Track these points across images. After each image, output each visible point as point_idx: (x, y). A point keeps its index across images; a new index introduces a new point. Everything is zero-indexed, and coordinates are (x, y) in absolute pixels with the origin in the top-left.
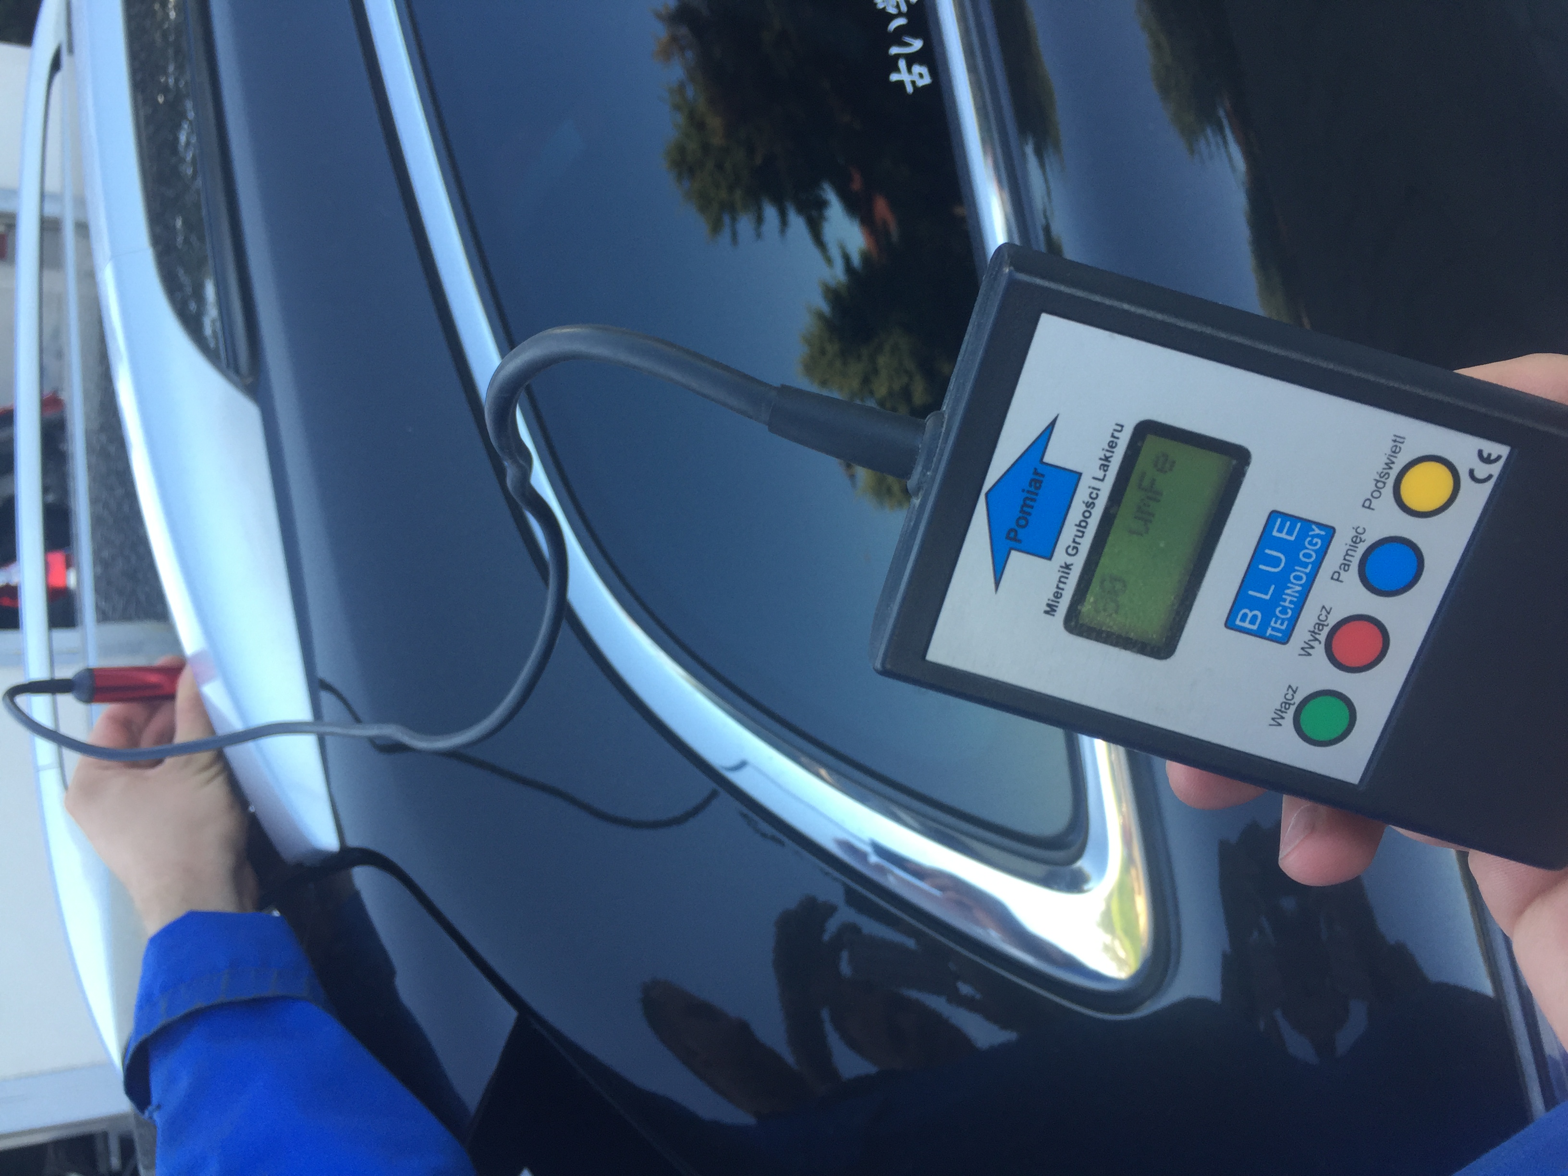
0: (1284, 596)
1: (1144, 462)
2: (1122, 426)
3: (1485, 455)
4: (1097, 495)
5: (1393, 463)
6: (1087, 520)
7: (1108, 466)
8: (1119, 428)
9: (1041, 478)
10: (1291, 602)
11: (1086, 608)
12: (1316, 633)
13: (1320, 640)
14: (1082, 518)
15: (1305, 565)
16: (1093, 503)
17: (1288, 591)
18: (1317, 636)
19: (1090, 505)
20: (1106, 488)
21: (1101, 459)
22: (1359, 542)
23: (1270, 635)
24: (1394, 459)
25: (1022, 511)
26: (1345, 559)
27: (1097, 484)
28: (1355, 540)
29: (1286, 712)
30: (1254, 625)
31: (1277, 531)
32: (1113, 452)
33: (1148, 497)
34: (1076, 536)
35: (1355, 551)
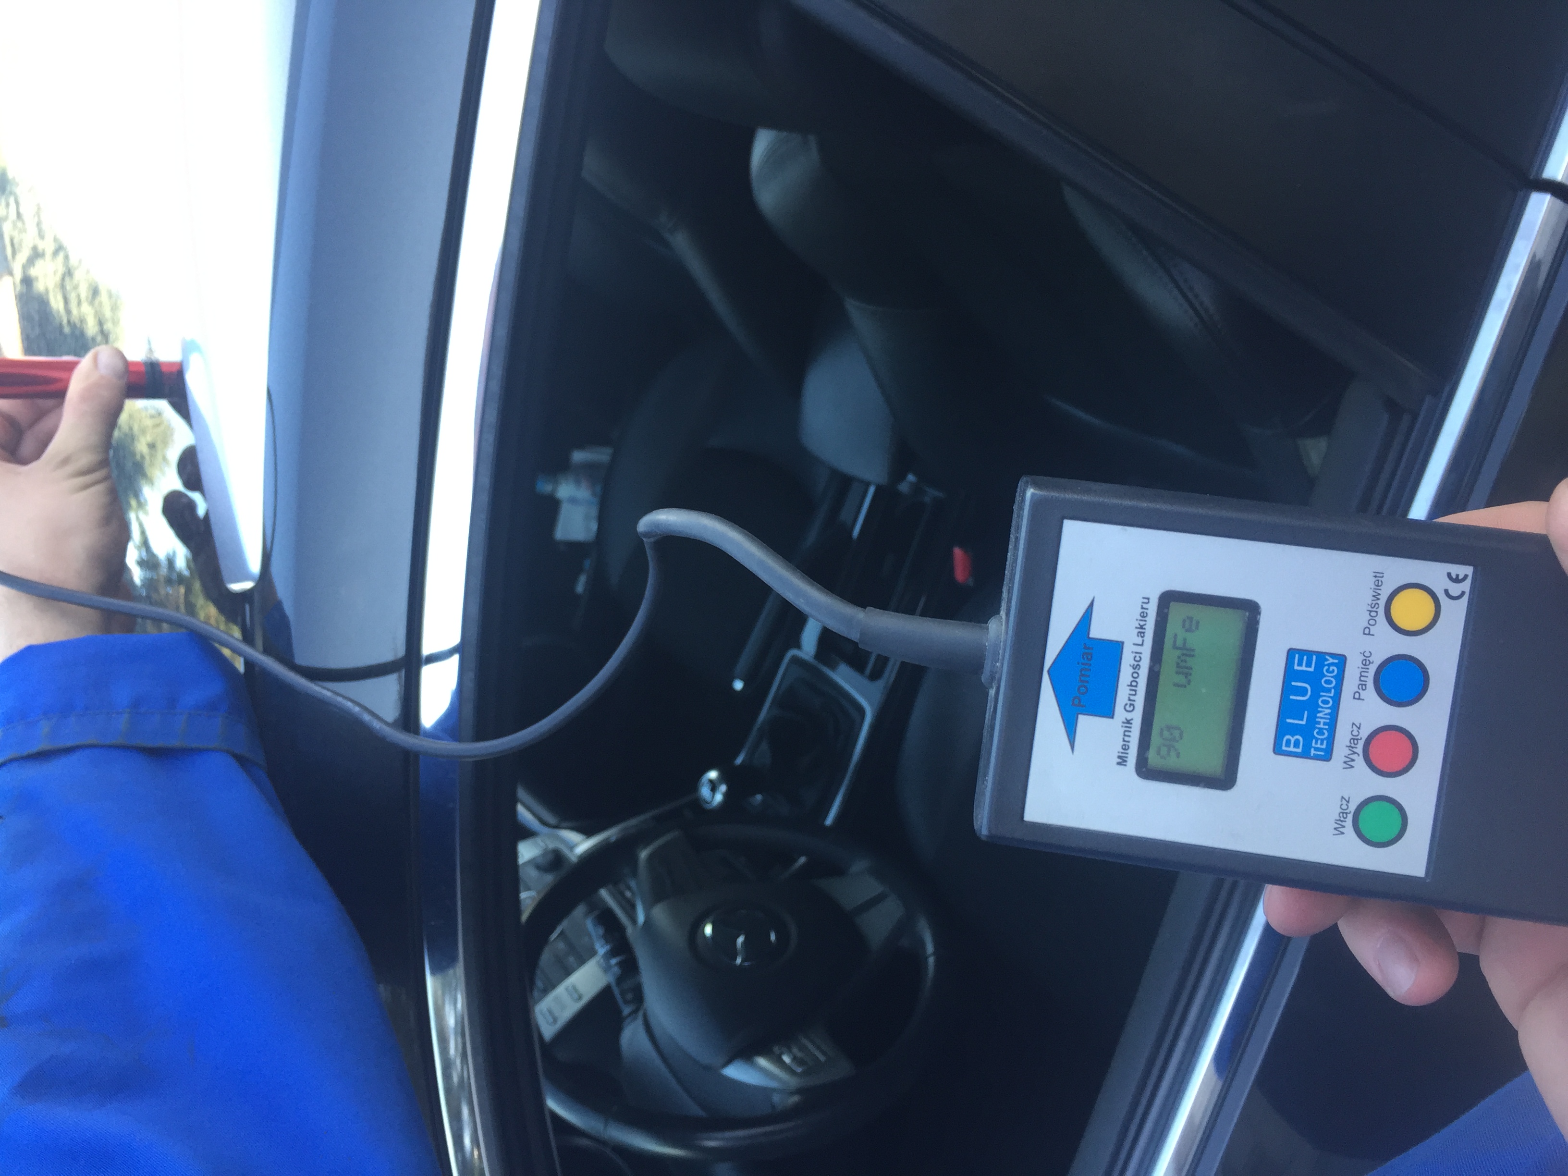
0: (1317, 720)
1: (1173, 627)
2: (1148, 599)
3: (1454, 577)
4: (1140, 657)
5: (1379, 594)
6: (1137, 680)
7: (1144, 633)
8: (1146, 601)
9: (1091, 651)
10: (1325, 724)
11: (1152, 755)
12: (1353, 748)
13: (1358, 752)
14: (1132, 679)
15: (1329, 690)
16: (1138, 665)
17: (1319, 715)
18: (1354, 750)
19: (1136, 667)
20: (1146, 651)
21: (1136, 628)
22: (1369, 664)
23: (1314, 754)
24: (1379, 591)
25: (1081, 681)
26: (1360, 680)
27: (1138, 649)
28: (1364, 662)
29: (1345, 821)
30: (1298, 747)
31: (1298, 665)
32: (1145, 621)
33: (1183, 654)
34: (1130, 695)
35: (1368, 672)
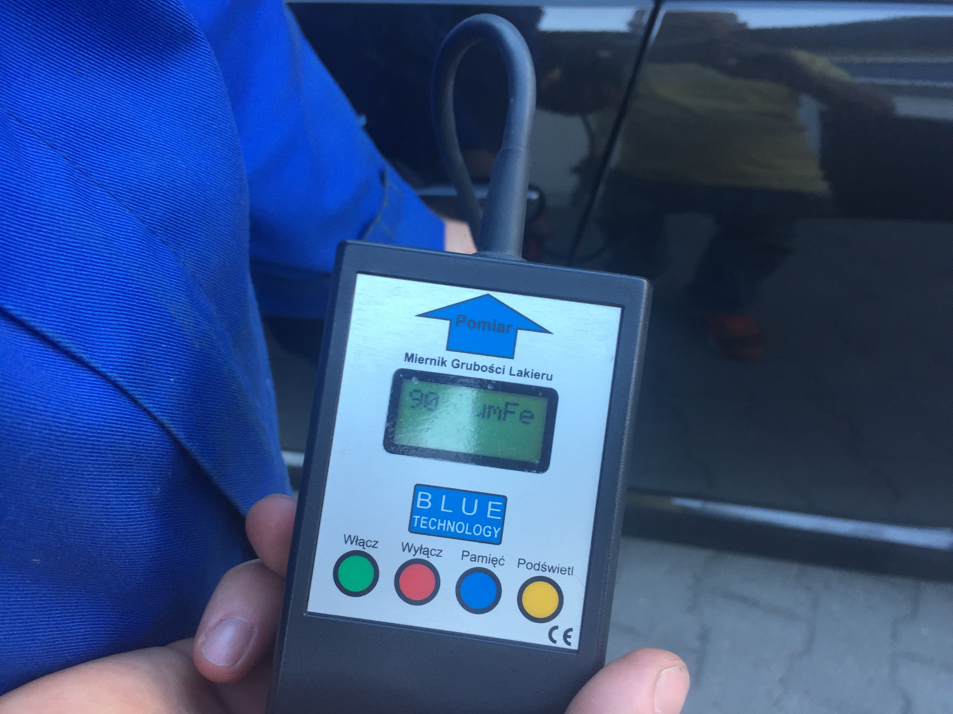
0: (445, 521)
2: (551, 379)
3: (569, 634)
4: (500, 372)
5: (554, 572)
6: (480, 370)
7: (521, 376)
8: (549, 378)
9: (505, 331)
10: (441, 527)
11: (414, 383)
12: (421, 550)
13: (416, 554)
14: (481, 366)
15: (470, 530)
16: (493, 372)
17: (449, 522)
18: (419, 552)
19: (491, 369)
20: (506, 378)
21: (526, 370)
22: (493, 564)
23: (415, 518)
24: (557, 570)
25: (480, 323)
26: (479, 557)
27: (507, 371)
28: (495, 559)
29: (356, 544)
30: (420, 505)
31: (492, 504)
32: (532, 377)
33: (501, 411)
34: (467, 364)
35: (486, 562)
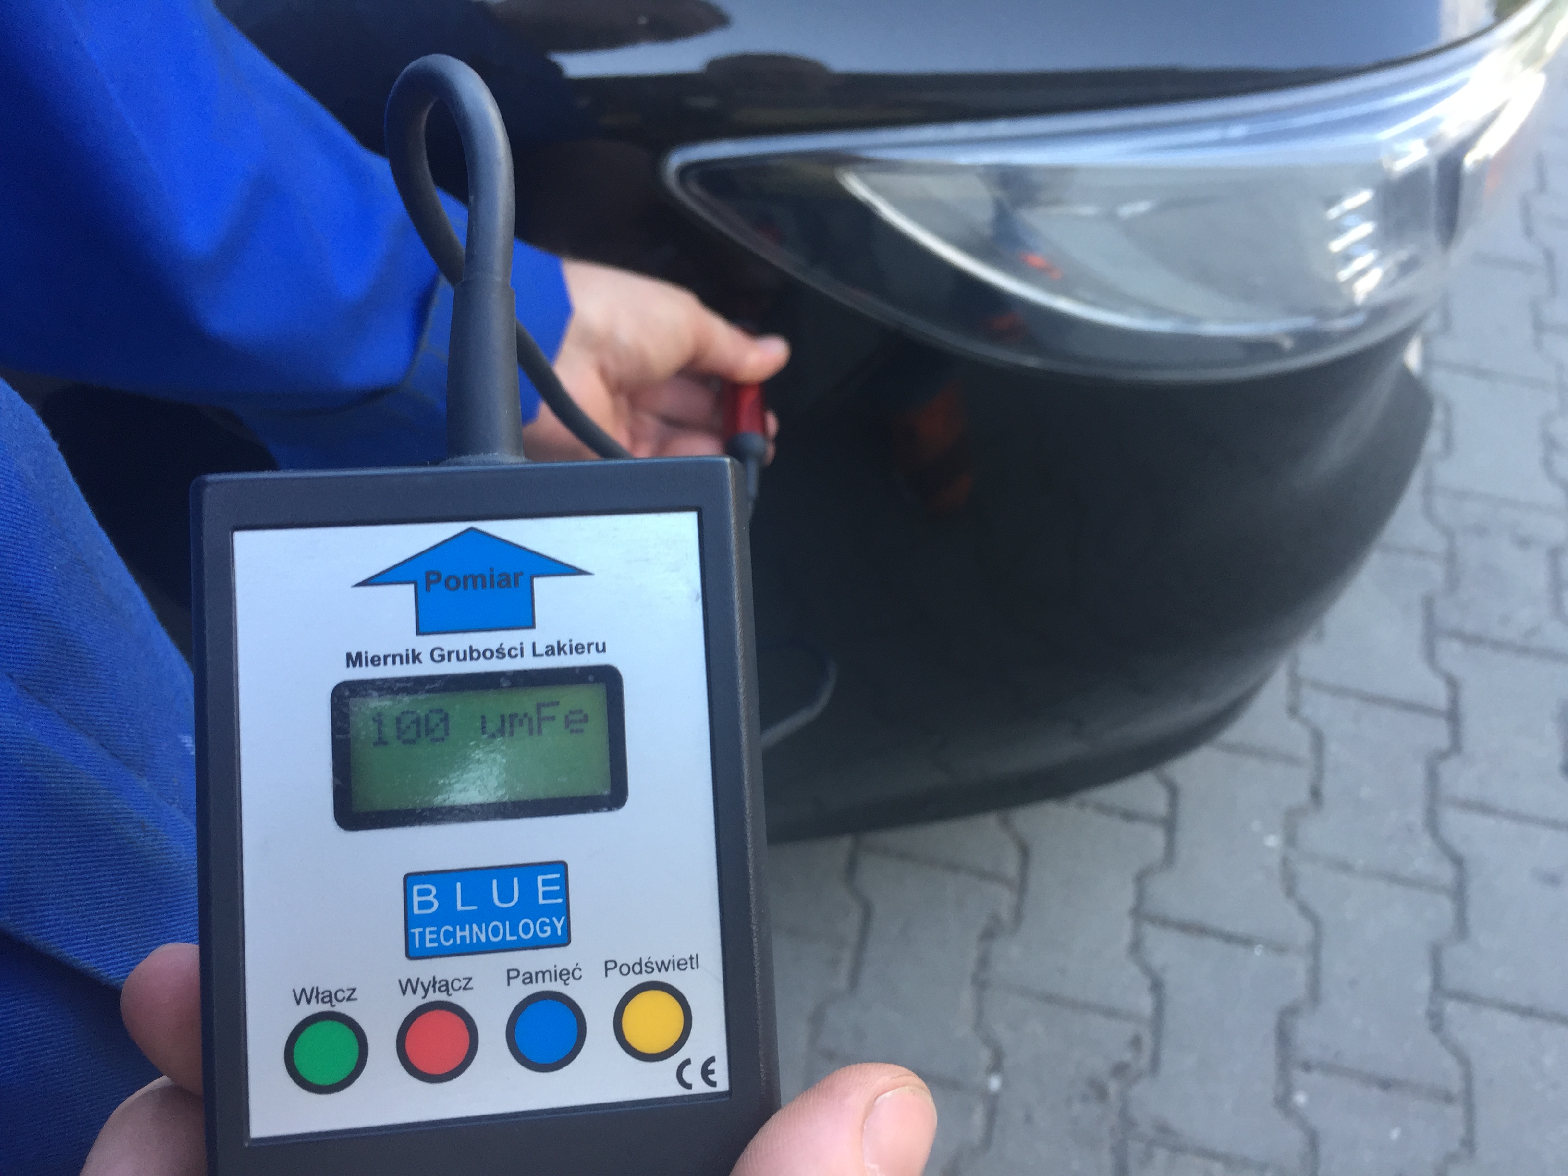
0: (467, 927)
3: (710, 1068)
4: (516, 656)
6: (482, 658)
7: (553, 653)
8: (601, 648)
9: (512, 583)
10: (463, 938)
11: (372, 701)
13: (428, 995)
14: (481, 651)
15: (514, 932)
16: (504, 656)
17: (475, 926)
18: (431, 989)
19: (500, 653)
20: (528, 663)
21: (559, 643)
22: (563, 981)
23: (414, 934)
24: (671, 966)
25: (465, 578)
26: (537, 974)
27: (528, 650)
28: (565, 972)
29: (318, 1002)
30: (420, 909)
31: (544, 880)
32: (571, 652)
33: (531, 719)
34: (458, 653)
35: (551, 981)
